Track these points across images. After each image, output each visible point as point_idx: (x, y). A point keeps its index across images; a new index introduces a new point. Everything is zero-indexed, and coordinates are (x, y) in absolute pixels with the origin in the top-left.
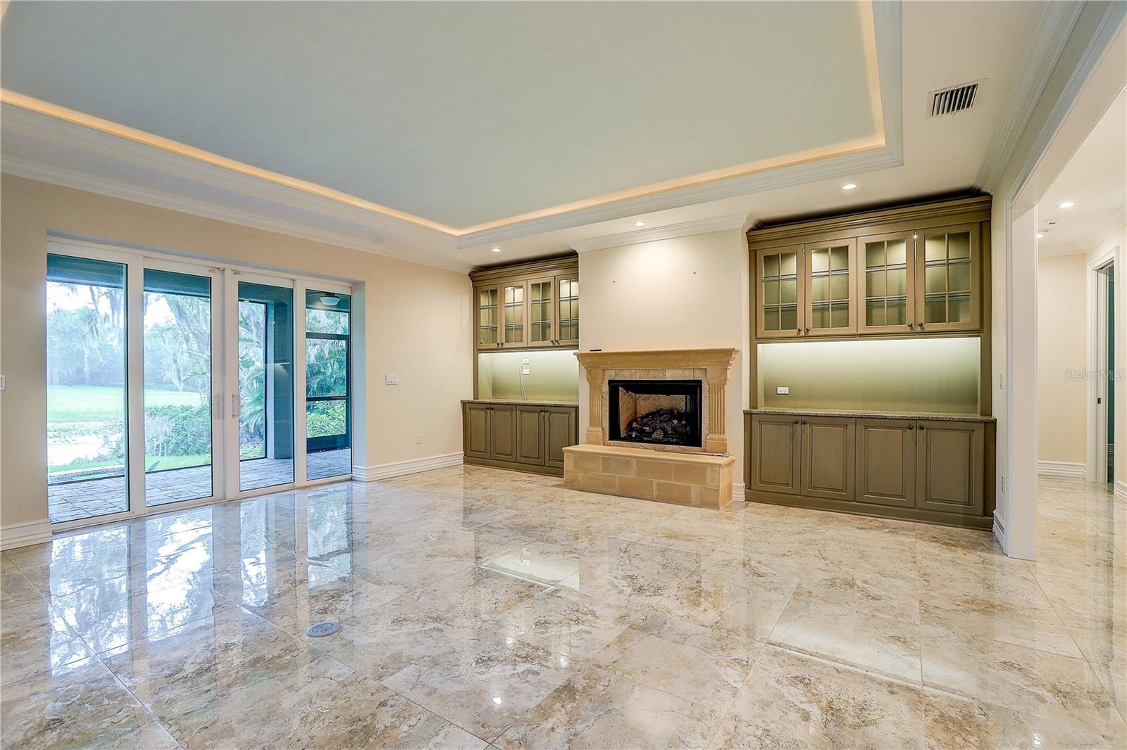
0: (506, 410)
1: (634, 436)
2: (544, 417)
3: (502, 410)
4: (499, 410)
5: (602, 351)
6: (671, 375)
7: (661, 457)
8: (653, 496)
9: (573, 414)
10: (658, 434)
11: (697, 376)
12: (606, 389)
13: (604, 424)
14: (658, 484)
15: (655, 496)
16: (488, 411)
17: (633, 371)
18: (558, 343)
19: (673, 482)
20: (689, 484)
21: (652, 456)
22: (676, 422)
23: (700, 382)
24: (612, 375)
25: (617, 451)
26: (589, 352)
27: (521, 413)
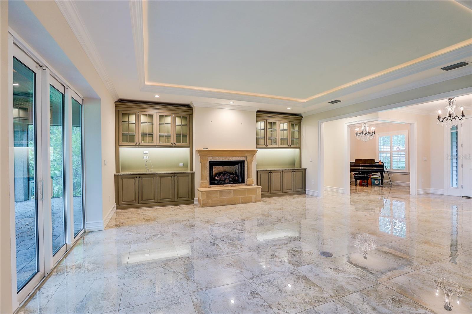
0: (150, 177)
1: (216, 182)
2: (174, 179)
3: (146, 177)
4: (144, 177)
5: (208, 149)
6: (234, 159)
7: (237, 188)
8: (239, 202)
9: (190, 176)
10: (227, 181)
11: (243, 159)
12: (208, 164)
13: (207, 179)
14: (241, 198)
15: (240, 202)
16: (137, 179)
17: (220, 157)
18: (175, 145)
19: (246, 196)
20: (251, 196)
21: (230, 189)
22: (232, 176)
23: (244, 161)
24: (211, 159)
25: (215, 189)
26: (202, 149)
27: (160, 178)
